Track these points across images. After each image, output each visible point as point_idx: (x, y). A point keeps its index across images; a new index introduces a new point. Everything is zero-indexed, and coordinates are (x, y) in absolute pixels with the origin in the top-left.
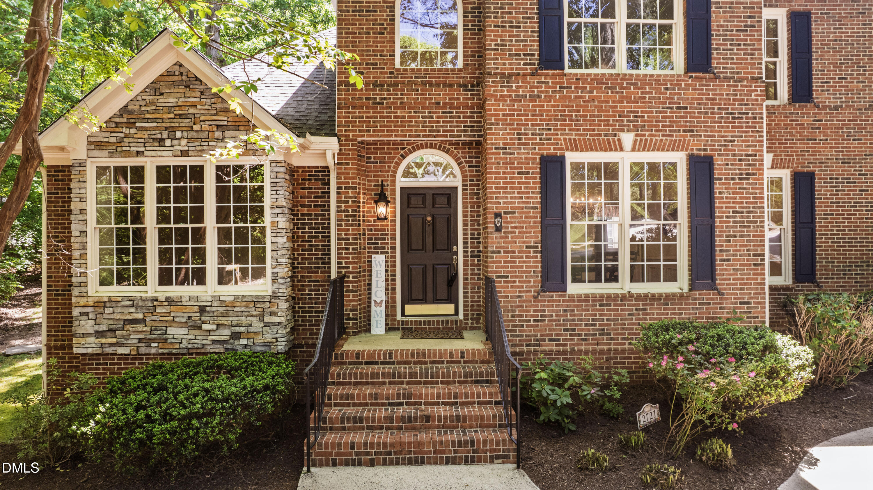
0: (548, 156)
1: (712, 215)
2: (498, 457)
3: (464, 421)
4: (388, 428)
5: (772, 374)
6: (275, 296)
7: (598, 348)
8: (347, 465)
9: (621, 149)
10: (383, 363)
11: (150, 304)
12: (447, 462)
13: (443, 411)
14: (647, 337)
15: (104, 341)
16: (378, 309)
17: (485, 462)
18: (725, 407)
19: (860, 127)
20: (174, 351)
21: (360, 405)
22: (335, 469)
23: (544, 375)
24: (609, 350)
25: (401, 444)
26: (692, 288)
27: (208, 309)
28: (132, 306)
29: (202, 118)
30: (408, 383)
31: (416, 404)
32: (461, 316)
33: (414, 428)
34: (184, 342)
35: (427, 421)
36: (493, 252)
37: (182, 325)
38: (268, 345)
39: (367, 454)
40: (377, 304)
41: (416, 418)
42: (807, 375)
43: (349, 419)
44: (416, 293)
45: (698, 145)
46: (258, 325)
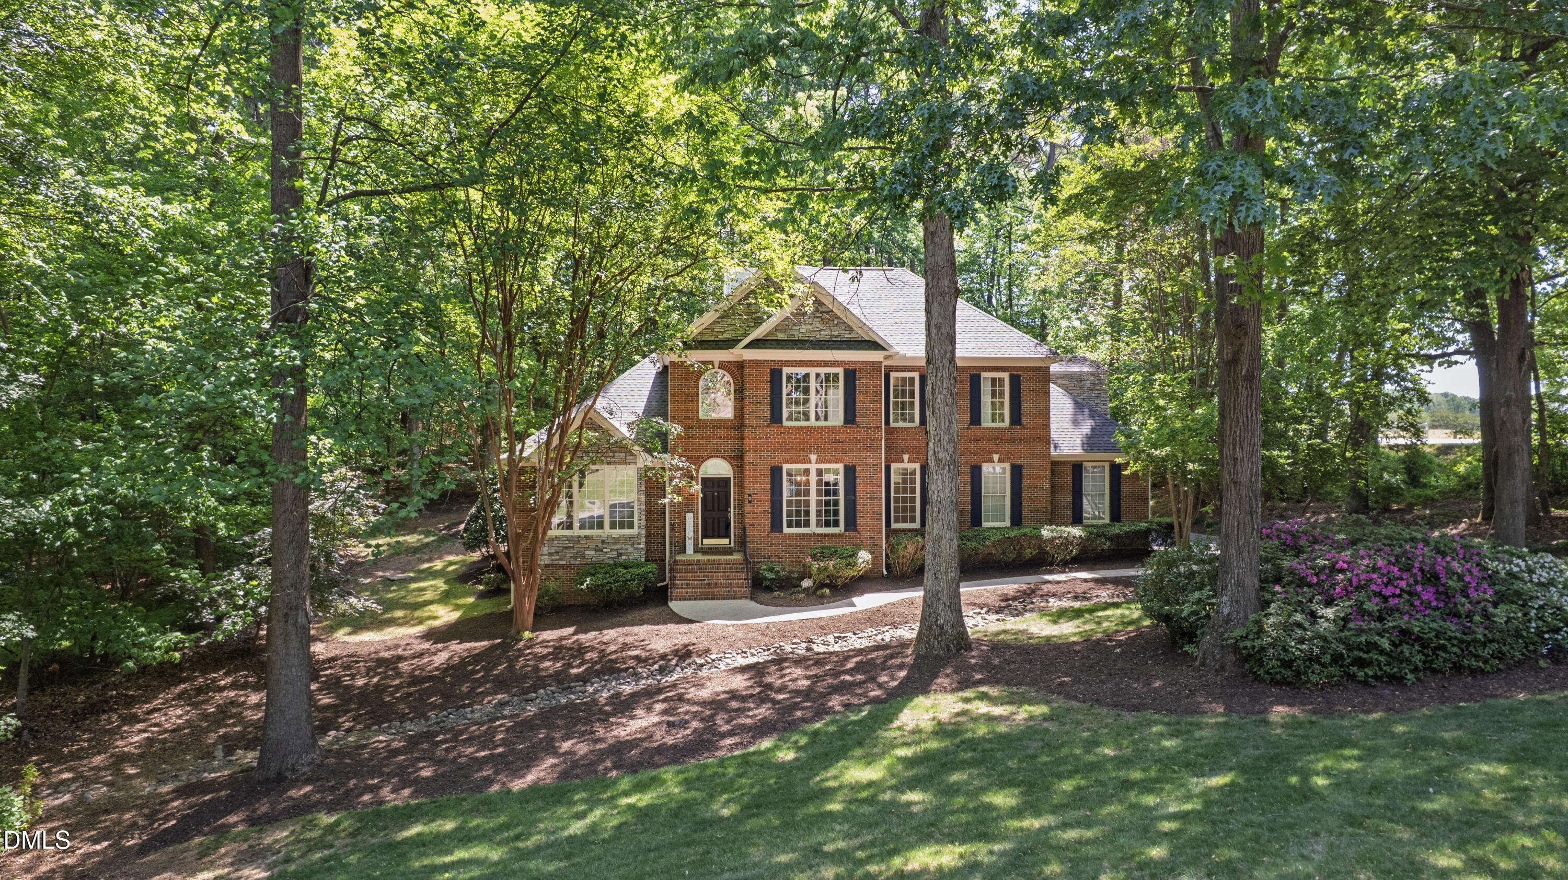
0: (774, 466)
1: (855, 495)
2: (744, 597)
3: (732, 585)
6: (639, 535)
8: (685, 600)
9: (811, 462)
11: (577, 539)
12: (724, 599)
13: (723, 582)
16: (690, 541)
17: (739, 599)
20: (588, 562)
22: (681, 601)
23: (766, 568)
26: (846, 531)
27: (606, 541)
28: (567, 540)
31: (711, 579)
32: (732, 545)
34: (594, 558)
35: (716, 585)
36: (748, 513)
37: (593, 549)
38: (636, 559)
39: (693, 596)
40: (689, 539)
41: (713, 584)
42: (865, 565)
43: (684, 584)
44: (709, 533)
45: (849, 460)
46: (631, 549)
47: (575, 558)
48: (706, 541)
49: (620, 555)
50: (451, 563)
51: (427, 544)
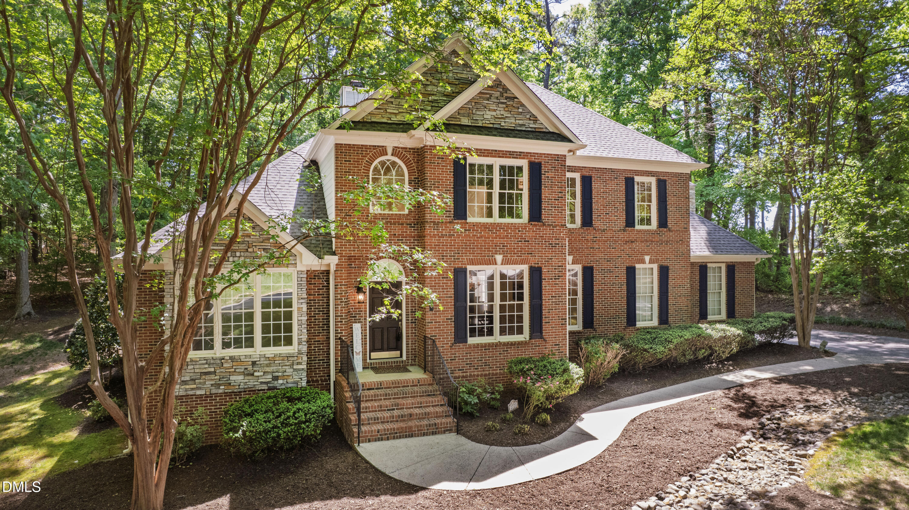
0: (458, 268)
1: (541, 299)
2: (447, 430)
3: (429, 414)
4: (391, 422)
5: (566, 382)
6: (300, 353)
7: (484, 373)
8: (376, 441)
9: (496, 264)
10: (377, 389)
11: (219, 362)
12: (424, 435)
13: (417, 411)
14: (511, 367)
15: (187, 387)
16: (358, 357)
17: (441, 433)
18: (547, 399)
19: (616, 241)
20: (235, 390)
21: (373, 411)
22: (371, 443)
23: (464, 390)
24: (489, 374)
25: (402, 428)
26: (531, 338)
27: (258, 363)
28: (207, 363)
29: (254, 244)
30: (394, 398)
31: (401, 409)
32: (404, 358)
33: (404, 421)
34: (242, 384)
35: (411, 416)
36: (429, 323)
37: (240, 373)
38: (296, 383)
39: (386, 434)
40: (358, 354)
41: (405, 415)
42: (581, 382)
43: (371, 418)
44: (378, 345)
45: (534, 261)
46: (289, 371)
47: (218, 386)
48: (374, 355)
49: (276, 378)
50: (56, 375)
51: (31, 352)
